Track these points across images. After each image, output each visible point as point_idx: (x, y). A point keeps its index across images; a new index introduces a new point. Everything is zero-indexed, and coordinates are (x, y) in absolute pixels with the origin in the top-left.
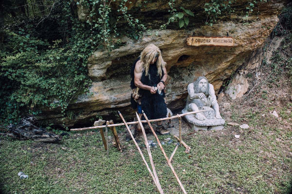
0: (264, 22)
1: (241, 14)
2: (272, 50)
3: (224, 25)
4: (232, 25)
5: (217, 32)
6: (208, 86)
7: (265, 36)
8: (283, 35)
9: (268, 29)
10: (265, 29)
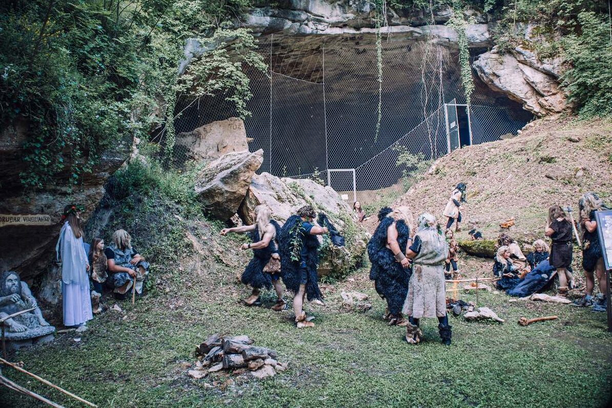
0: (88, 194)
1: (59, 183)
2: (99, 228)
3: (37, 198)
4: (48, 198)
5: (27, 207)
6: (20, 284)
7: (91, 210)
8: (112, 207)
9: (94, 202)
10: (89, 202)
